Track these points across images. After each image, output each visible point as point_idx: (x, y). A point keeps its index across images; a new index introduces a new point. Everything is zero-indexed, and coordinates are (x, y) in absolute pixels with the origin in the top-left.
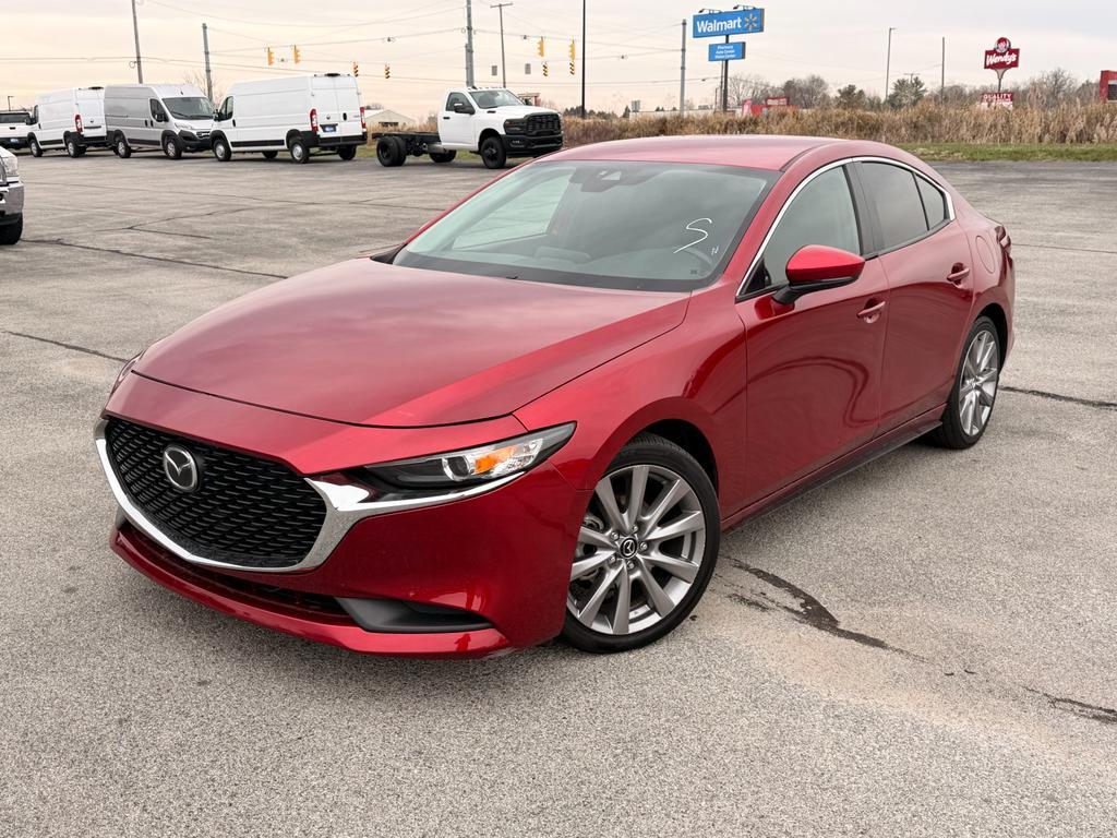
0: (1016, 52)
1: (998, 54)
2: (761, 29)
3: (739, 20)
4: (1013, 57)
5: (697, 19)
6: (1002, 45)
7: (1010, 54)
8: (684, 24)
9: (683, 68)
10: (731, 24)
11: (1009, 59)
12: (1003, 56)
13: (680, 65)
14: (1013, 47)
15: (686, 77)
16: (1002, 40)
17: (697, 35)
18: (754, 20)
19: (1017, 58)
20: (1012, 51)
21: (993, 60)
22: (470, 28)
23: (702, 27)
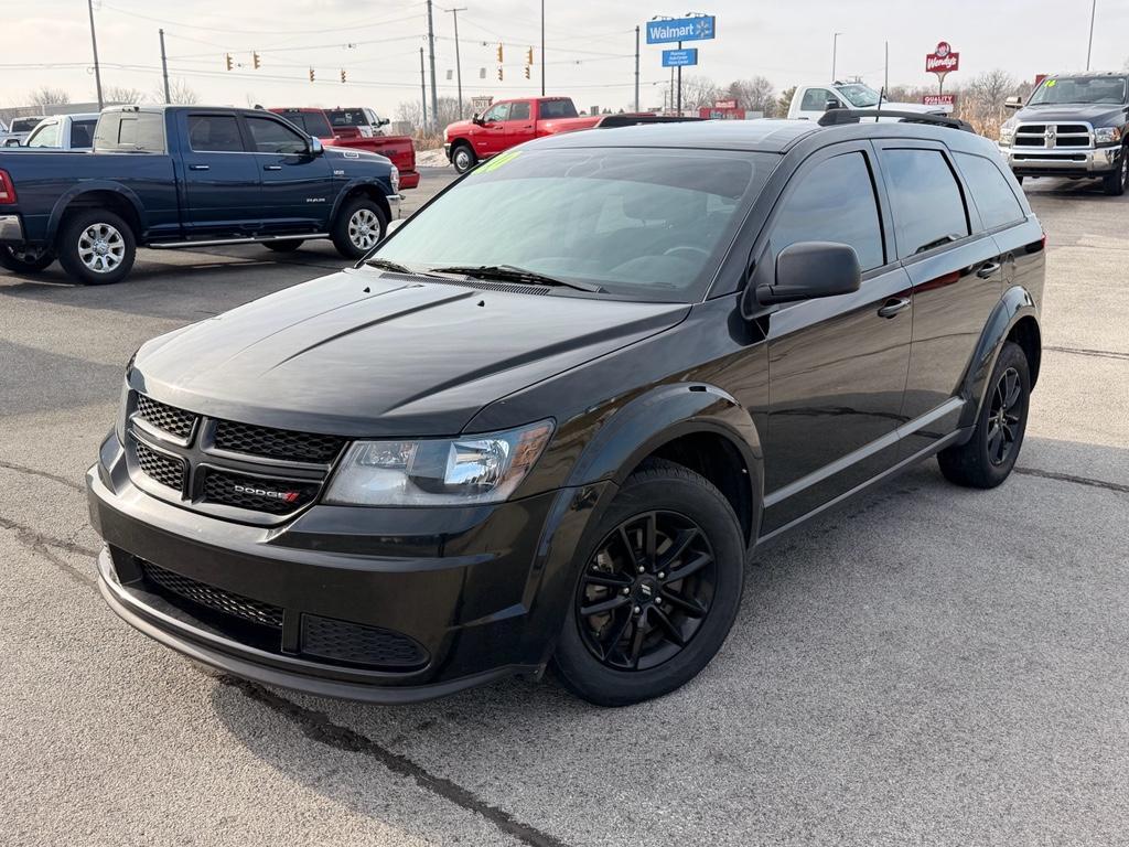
0: (956, 56)
1: (939, 58)
2: (713, 36)
3: (691, 27)
4: (954, 60)
5: (650, 25)
6: (943, 48)
7: (950, 58)
8: (638, 30)
9: (637, 73)
10: (683, 31)
11: (949, 62)
12: (943, 60)
13: (635, 71)
14: (953, 51)
15: (640, 82)
16: (942, 44)
17: (650, 41)
18: (705, 27)
19: (957, 62)
20: (951, 55)
21: (934, 63)
22: (431, 35)
23: (656, 33)
